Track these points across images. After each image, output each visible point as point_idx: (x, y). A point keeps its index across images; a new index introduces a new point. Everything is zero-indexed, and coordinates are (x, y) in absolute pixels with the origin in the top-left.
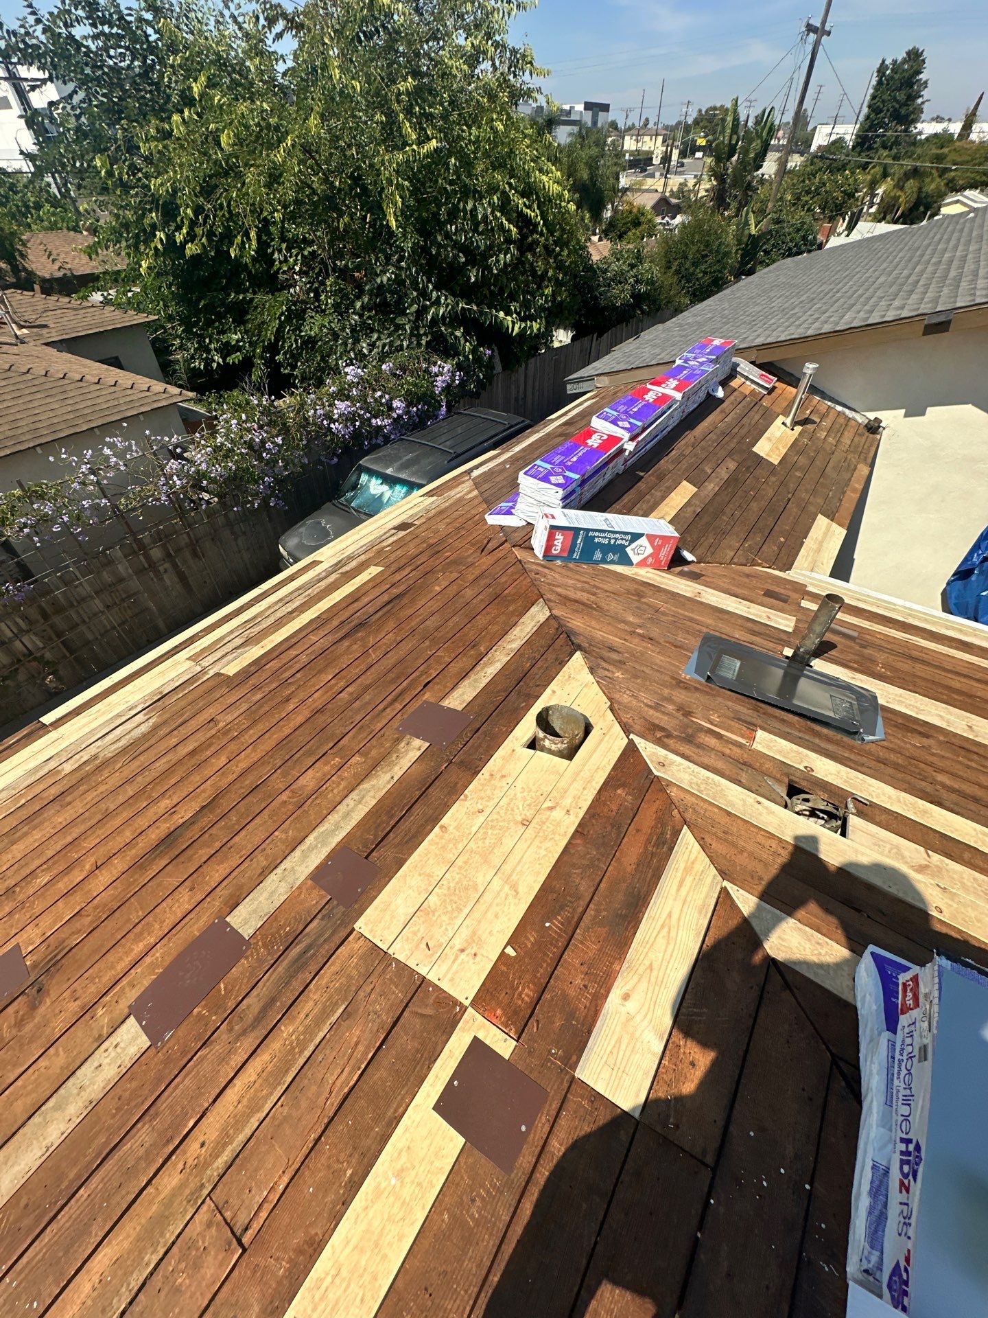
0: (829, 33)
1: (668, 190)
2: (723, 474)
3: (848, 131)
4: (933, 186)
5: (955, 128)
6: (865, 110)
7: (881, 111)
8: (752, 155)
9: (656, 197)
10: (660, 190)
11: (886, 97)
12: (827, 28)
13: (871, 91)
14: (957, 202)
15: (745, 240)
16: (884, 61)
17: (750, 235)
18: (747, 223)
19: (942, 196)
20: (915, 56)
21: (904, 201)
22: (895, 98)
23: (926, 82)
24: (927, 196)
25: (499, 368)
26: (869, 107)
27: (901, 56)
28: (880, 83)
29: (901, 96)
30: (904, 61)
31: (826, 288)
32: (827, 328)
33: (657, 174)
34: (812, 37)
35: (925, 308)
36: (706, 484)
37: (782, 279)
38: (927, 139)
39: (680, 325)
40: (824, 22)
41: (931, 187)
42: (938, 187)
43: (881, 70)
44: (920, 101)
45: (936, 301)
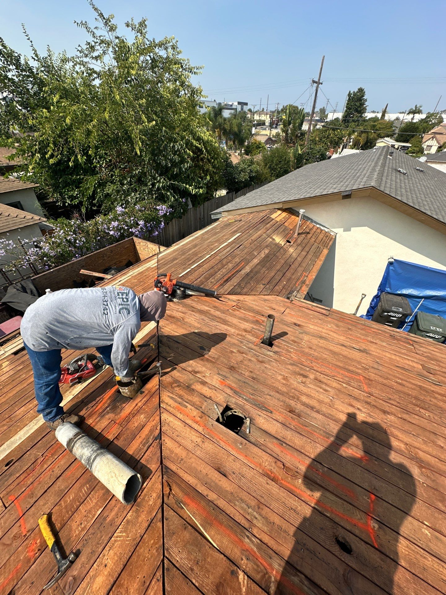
0: (322, 84)
1: (272, 135)
2: (263, 255)
3: (340, 115)
4: (372, 136)
5: (379, 115)
6: (345, 108)
7: (351, 109)
8: (297, 125)
9: (267, 137)
10: (269, 135)
11: (352, 104)
12: (321, 82)
13: (347, 102)
14: (382, 142)
15: (297, 156)
16: (350, 92)
17: (299, 154)
18: (297, 150)
19: (376, 140)
20: (361, 90)
21: (362, 142)
22: (355, 105)
23: (366, 100)
24: (370, 139)
25: (190, 206)
26: (346, 107)
27: (356, 90)
28: (349, 99)
29: (358, 104)
30: (358, 92)
31: (316, 177)
32: (308, 195)
33: (267, 129)
34: (315, 85)
35: (343, 189)
36: (254, 260)
37: (304, 173)
38: (369, 119)
39: (262, 191)
40: (319, 80)
41: (371, 136)
42: (374, 137)
43: (349, 95)
44: (365, 106)
45: (347, 186)
